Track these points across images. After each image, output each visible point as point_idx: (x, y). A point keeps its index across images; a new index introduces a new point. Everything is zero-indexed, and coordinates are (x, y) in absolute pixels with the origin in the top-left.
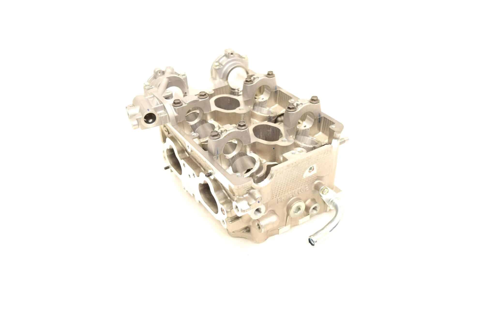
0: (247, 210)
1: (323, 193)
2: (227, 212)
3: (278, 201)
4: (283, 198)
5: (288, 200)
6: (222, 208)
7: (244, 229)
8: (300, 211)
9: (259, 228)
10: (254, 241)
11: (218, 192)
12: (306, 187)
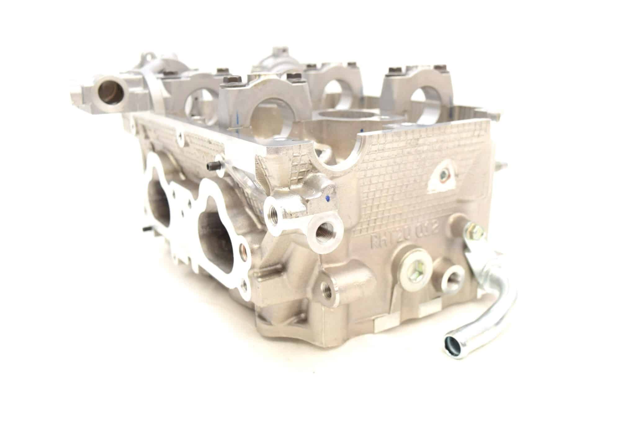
0: (298, 215)
1: (471, 237)
2: (253, 252)
3: (374, 243)
4: (384, 238)
5: (395, 247)
6: (241, 245)
7: (292, 316)
8: (421, 276)
9: (329, 296)
10: (317, 344)
11: (235, 211)
12: (432, 224)
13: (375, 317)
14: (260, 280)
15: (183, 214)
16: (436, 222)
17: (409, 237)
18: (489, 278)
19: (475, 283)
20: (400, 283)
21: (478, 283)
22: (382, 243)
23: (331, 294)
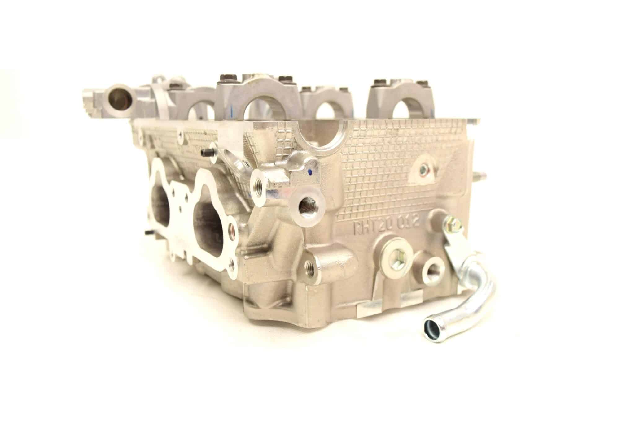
1: (450, 230)
2: (240, 230)
3: (357, 230)
4: (366, 226)
5: (377, 236)
6: (230, 224)
7: (277, 300)
8: (403, 265)
9: (312, 274)
10: (300, 325)
11: (226, 196)
12: (413, 218)
13: (358, 302)
14: (246, 257)
15: (180, 210)
16: (416, 216)
17: (390, 228)
18: (468, 274)
19: (455, 279)
20: (382, 270)
21: (458, 279)
22: (365, 230)
23: (313, 273)
